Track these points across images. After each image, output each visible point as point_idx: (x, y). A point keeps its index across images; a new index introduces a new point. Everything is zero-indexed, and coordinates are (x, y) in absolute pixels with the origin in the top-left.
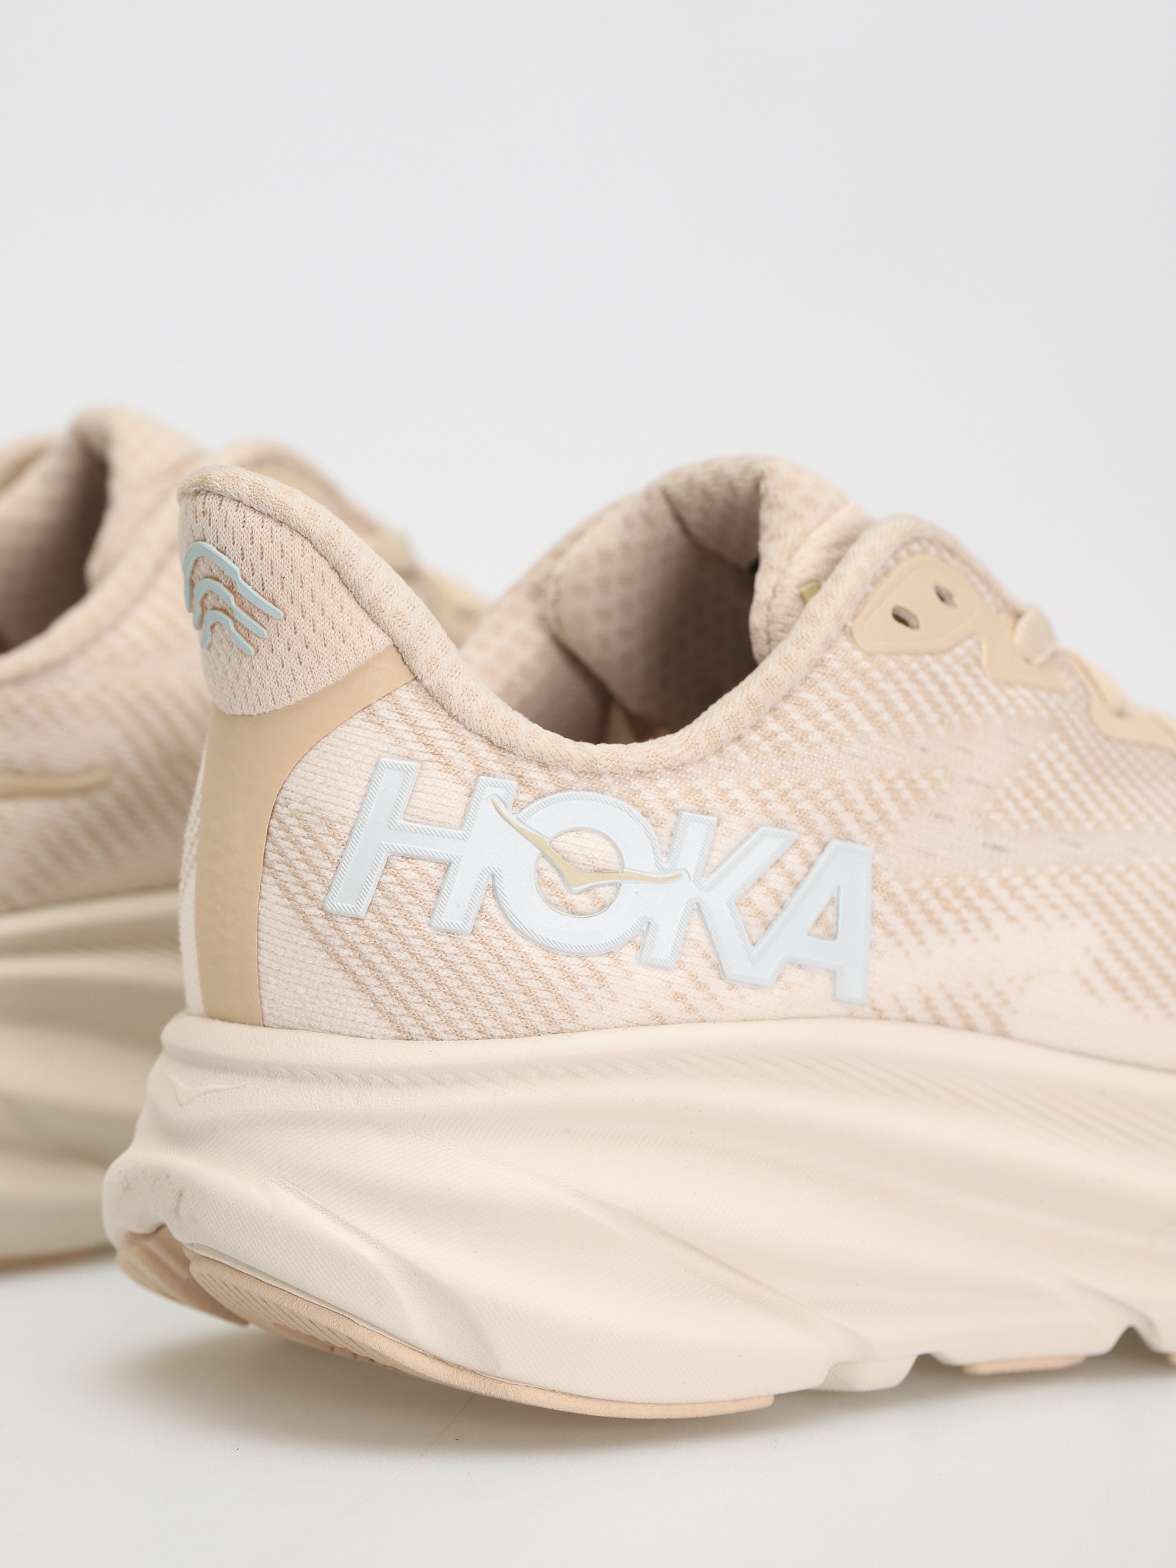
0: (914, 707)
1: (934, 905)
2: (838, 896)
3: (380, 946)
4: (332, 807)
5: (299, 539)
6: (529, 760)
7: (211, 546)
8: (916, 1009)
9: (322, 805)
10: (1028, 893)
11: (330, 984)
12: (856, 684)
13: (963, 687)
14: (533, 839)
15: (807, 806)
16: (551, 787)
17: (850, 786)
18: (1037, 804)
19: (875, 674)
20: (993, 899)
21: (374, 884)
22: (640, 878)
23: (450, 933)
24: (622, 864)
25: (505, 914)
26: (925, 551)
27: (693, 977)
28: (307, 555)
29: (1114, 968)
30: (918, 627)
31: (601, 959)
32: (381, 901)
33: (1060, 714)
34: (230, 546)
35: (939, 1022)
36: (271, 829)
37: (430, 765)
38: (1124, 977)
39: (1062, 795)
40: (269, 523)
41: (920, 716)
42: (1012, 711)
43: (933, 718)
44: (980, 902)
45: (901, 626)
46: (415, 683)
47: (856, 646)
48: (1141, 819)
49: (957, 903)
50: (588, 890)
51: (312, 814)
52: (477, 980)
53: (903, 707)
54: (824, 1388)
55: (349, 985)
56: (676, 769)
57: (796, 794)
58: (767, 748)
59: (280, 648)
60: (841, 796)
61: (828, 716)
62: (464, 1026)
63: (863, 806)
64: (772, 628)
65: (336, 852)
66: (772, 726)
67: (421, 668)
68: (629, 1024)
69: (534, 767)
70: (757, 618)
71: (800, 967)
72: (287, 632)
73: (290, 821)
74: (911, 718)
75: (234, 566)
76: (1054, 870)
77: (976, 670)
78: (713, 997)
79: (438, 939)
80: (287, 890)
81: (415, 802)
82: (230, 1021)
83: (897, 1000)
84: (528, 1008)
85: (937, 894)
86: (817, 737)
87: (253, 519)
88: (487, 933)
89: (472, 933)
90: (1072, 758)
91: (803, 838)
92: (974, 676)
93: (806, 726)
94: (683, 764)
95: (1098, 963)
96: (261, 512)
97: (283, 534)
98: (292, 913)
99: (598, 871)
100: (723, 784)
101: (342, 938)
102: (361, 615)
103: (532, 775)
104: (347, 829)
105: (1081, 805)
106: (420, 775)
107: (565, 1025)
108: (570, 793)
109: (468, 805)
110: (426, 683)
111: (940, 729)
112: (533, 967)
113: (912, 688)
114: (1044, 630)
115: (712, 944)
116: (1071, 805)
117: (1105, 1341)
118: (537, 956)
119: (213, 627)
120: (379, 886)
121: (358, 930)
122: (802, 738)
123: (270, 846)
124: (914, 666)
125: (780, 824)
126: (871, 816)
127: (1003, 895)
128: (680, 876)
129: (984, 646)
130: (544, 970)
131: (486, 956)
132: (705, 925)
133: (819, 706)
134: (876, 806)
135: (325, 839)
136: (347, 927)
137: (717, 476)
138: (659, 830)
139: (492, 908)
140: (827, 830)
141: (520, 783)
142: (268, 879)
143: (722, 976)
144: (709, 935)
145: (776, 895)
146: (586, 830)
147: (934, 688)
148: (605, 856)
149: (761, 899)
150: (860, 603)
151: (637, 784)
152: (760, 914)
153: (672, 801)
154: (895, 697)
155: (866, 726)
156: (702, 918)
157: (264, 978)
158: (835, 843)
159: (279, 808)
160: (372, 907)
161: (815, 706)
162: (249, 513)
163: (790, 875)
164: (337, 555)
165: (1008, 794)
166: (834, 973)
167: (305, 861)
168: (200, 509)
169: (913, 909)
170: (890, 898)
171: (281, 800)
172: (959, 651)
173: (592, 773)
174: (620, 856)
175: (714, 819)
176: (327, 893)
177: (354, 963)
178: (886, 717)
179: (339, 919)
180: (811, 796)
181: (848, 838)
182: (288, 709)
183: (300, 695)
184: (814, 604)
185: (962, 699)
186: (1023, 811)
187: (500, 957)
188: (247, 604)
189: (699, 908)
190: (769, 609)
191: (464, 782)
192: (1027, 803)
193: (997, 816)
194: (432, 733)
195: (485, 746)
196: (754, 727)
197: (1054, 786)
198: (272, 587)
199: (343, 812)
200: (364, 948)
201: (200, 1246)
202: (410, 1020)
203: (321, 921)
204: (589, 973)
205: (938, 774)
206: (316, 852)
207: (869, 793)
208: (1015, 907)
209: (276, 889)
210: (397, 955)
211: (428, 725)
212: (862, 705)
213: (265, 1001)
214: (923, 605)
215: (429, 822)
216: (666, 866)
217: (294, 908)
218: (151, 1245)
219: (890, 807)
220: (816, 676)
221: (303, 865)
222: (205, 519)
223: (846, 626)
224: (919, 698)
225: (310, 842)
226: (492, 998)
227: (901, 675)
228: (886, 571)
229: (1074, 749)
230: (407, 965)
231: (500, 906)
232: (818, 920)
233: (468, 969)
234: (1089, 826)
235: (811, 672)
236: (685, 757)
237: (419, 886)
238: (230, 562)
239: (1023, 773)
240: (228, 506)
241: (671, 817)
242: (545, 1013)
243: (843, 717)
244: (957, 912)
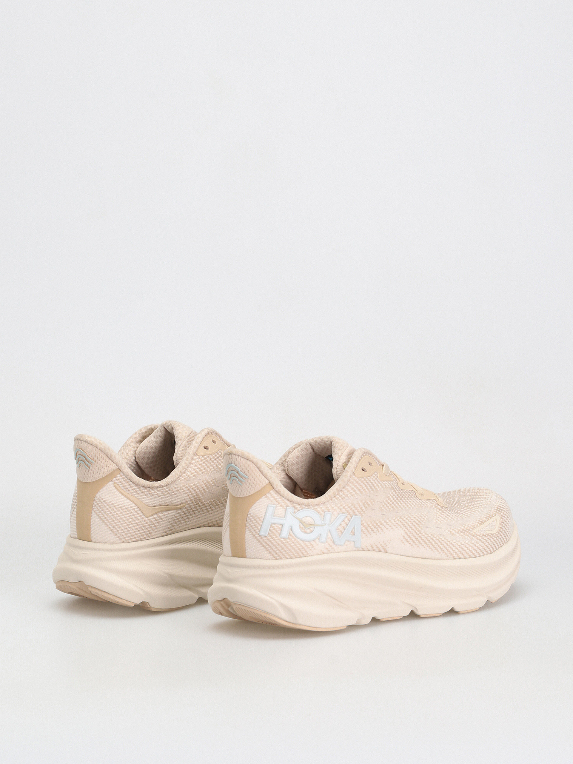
0: (367, 488)
1: (373, 527)
2: (355, 526)
3: (271, 542)
4: (259, 515)
5: (251, 463)
6: (296, 503)
7: (233, 465)
8: (370, 548)
9: (257, 514)
10: (389, 523)
11: (261, 549)
12: (356, 484)
13: (375, 482)
14: (298, 519)
15: (348, 509)
16: (301, 509)
17: (356, 505)
18: (390, 505)
19: (360, 482)
20: (383, 525)
21: (269, 529)
22: (318, 525)
23: (284, 538)
24: (315, 523)
25: (294, 534)
26: (366, 455)
27: (329, 544)
28: (253, 466)
29: (407, 538)
30: (366, 471)
31: (312, 542)
32: (270, 533)
33: (393, 486)
34: (237, 465)
35: (374, 550)
36: (247, 520)
37: (277, 506)
38: (409, 539)
39: (395, 503)
40: (245, 460)
41: (368, 489)
42: (384, 487)
43: (370, 490)
44: (381, 526)
45: (363, 471)
46: (274, 490)
47: (356, 477)
48: (409, 506)
49: (377, 526)
50: (309, 528)
51: (255, 516)
52: (290, 547)
53: (365, 488)
54: (356, 625)
55: (265, 549)
56: (324, 503)
57: (346, 507)
58: (341, 498)
59: (248, 484)
60: (355, 507)
61: (352, 491)
62: (287, 556)
63: (359, 508)
64: (337, 473)
65: (261, 523)
66: (341, 494)
67: (275, 487)
68: (318, 554)
69: (297, 505)
70: (334, 471)
71: (348, 541)
72: (249, 481)
73: (251, 518)
74: (367, 490)
75: (238, 468)
76: (394, 518)
77: (377, 479)
78: (333, 548)
79: (282, 540)
80: (251, 531)
81: (275, 513)
82: (239, 557)
83: (366, 546)
84: (299, 552)
85: (373, 525)
86: (350, 495)
87: (242, 459)
88: (291, 538)
89: (288, 538)
90: (396, 495)
91: (348, 516)
92: (377, 480)
93: (347, 493)
94: (325, 502)
95: (404, 537)
96: (243, 458)
97: (248, 462)
98: (252, 536)
99: (311, 525)
100: (333, 506)
101: (263, 540)
102: (263, 477)
103: (297, 506)
104: (263, 519)
105: (398, 504)
106: (276, 508)
107: (306, 555)
108: (304, 510)
109: (285, 513)
110: (276, 489)
111: (372, 492)
112: (300, 544)
113: (366, 484)
114: (388, 468)
115: (332, 538)
116: (396, 505)
117: (407, 614)
118: (300, 542)
119: (233, 480)
120: (270, 530)
121: (266, 539)
122: (347, 496)
123: (247, 523)
124: (366, 479)
125: (344, 513)
126: (360, 510)
127: (385, 524)
128: (325, 525)
129: (378, 473)
130: (302, 545)
131: (291, 543)
132: (331, 534)
133: (350, 489)
134: (361, 508)
135: (258, 521)
136: (264, 538)
137: (322, 440)
138: (321, 516)
139: (291, 533)
140: (352, 514)
141: (295, 508)
142: (247, 529)
143: (334, 544)
144: (332, 536)
145: (343, 527)
146: (308, 517)
147: (370, 484)
148: (312, 522)
149: (341, 528)
150: (356, 468)
151: (316, 507)
152: (341, 531)
153: (323, 510)
154: (364, 486)
155: (359, 492)
156: (330, 532)
157: (246, 549)
158: (354, 516)
159: (248, 515)
160: (269, 534)
161: (349, 489)
162: (241, 458)
163: (346, 523)
164: (258, 465)
165: (385, 503)
166: (355, 542)
167: (255, 526)
168: (231, 457)
169: (369, 528)
170: (364, 526)
171: (249, 514)
172: (374, 475)
173: (308, 505)
174: (314, 521)
175: (331, 513)
176: (259, 532)
177: (265, 545)
178: (362, 490)
179: (262, 537)
180: (349, 507)
181: (356, 515)
182: (249, 496)
183: (252, 493)
184: (347, 468)
185: (375, 485)
186: (388, 507)
187: (294, 543)
188: (241, 476)
189: (329, 531)
190: (336, 469)
191: (284, 509)
192: (388, 505)
193: (383, 508)
194: (278, 499)
195: (287, 501)
196: (338, 494)
197: (393, 501)
198: (246, 472)
199: (262, 516)
200: (267, 542)
201: (236, 602)
202: (277, 556)
203: (259, 537)
204: (310, 545)
205: (372, 501)
206: (257, 524)
207: (360, 506)
208: (388, 527)
209: (249, 531)
210: (274, 543)
211: (277, 498)
212: (358, 488)
213: (247, 553)
214: (367, 467)
215: (278, 517)
216: (323, 523)
217: (253, 535)
218: (222, 603)
219: (364, 508)
220: (349, 483)
221: (254, 526)
222: (232, 459)
223: (353, 473)
224: (368, 486)
225: (255, 522)
226: (292, 551)
227: (364, 482)
228: (360, 461)
229: (396, 493)
230: (276, 545)
231: (293, 532)
232: (351, 532)
233: (288, 545)
234: (400, 509)
235: (348, 482)
236: (325, 501)
237: (277, 530)
238: (237, 468)
239: (387, 499)
240: (237, 457)
241: (323, 513)
242: (303, 553)
243: (354, 491)
244: (377, 528)
